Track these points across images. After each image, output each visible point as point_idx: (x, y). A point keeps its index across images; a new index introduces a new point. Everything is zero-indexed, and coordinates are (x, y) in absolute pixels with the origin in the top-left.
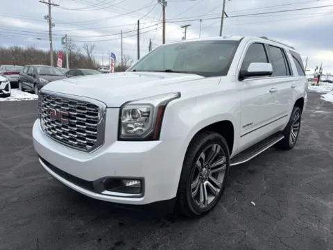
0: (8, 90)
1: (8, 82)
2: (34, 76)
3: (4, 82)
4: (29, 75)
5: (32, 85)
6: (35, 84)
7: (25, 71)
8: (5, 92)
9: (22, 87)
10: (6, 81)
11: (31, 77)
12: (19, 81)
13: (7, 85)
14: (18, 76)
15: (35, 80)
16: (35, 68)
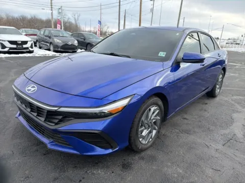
0: (32, 48)
1: (32, 42)
2: (50, 37)
3: (30, 41)
4: (46, 36)
5: (48, 45)
6: (51, 43)
7: (42, 33)
8: (31, 49)
9: (39, 45)
10: (31, 41)
11: (48, 38)
12: (37, 41)
13: (32, 44)
14: (36, 37)
15: (51, 40)
16: (50, 31)
